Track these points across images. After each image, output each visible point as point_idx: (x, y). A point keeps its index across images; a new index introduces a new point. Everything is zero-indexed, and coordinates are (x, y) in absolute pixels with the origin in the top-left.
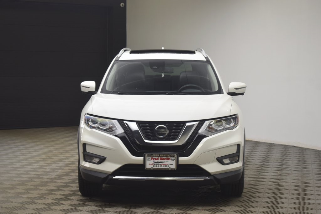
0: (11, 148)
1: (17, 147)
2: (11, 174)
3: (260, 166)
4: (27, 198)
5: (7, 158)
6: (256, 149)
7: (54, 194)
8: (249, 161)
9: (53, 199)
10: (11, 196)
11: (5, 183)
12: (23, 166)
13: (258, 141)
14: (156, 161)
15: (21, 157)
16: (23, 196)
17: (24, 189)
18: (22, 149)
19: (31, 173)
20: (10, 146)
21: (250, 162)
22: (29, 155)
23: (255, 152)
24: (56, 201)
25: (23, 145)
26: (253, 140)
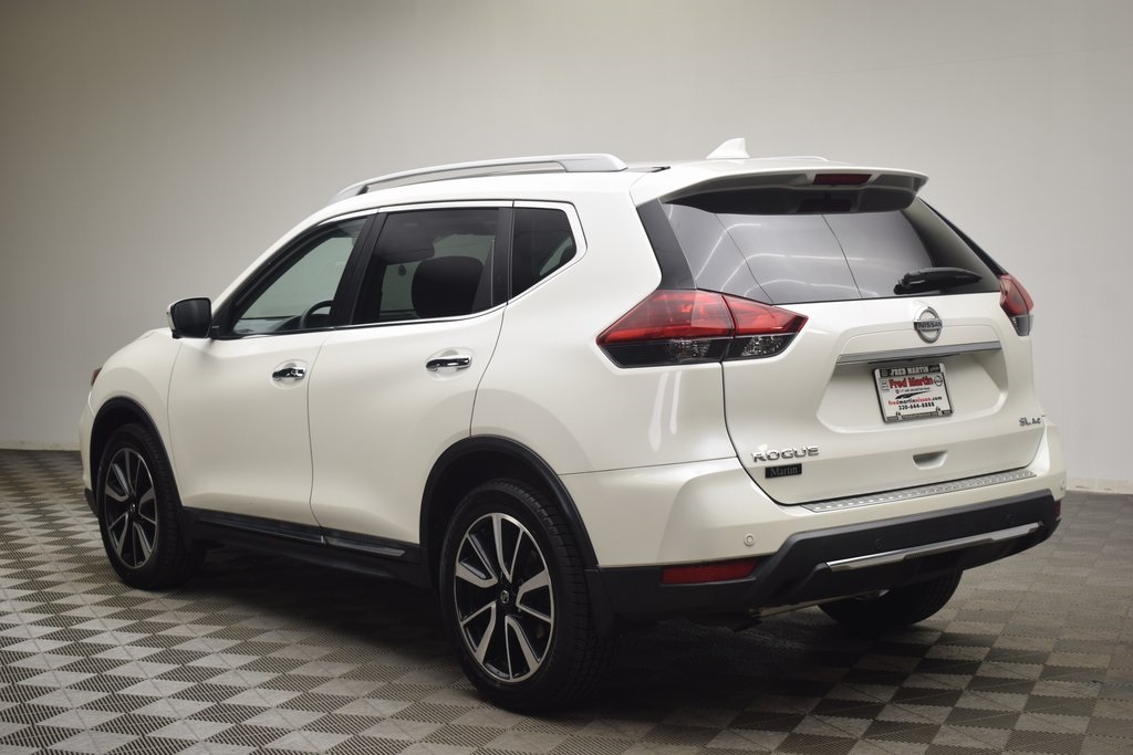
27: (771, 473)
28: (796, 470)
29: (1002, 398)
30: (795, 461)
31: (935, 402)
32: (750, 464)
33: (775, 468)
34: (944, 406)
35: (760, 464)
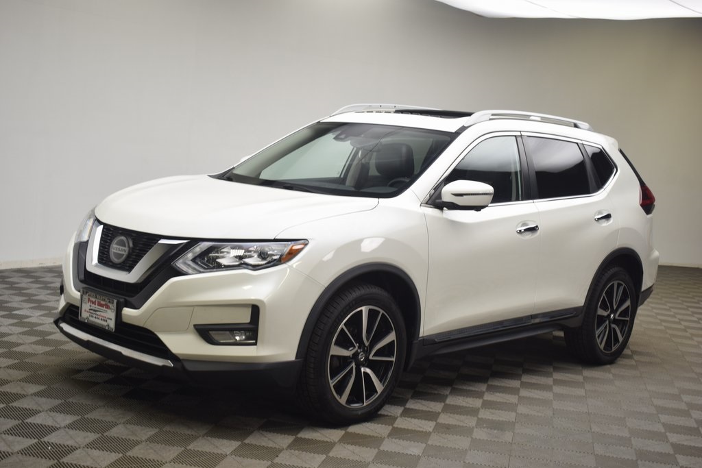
14: (94, 307)
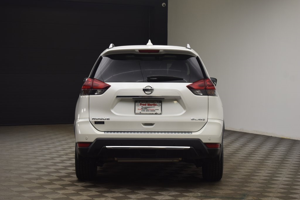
0: (53, 143)
1: (59, 141)
2: (50, 168)
3: (297, 165)
4: (63, 194)
5: (48, 153)
6: (294, 148)
7: (90, 190)
8: (286, 159)
9: (87, 196)
10: (48, 192)
11: (43, 178)
12: (62, 162)
13: (296, 139)
15: (62, 152)
16: (59, 192)
17: (61, 185)
18: (64, 144)
19: (69, 168)
20: (52, 141)
21: (287, 161)
22: (70, 150)
23: (293, 151)
24: (91, 198)
25: (65, 140)
26: (291, 138)
27: (96, 123)
28: (103, 123)
29: (184, 112)
30: (103, 120)
31: (156, 111)
32: (91, 120)
33: (97, 122)
34: (159, 112)
35: (94, 120)
